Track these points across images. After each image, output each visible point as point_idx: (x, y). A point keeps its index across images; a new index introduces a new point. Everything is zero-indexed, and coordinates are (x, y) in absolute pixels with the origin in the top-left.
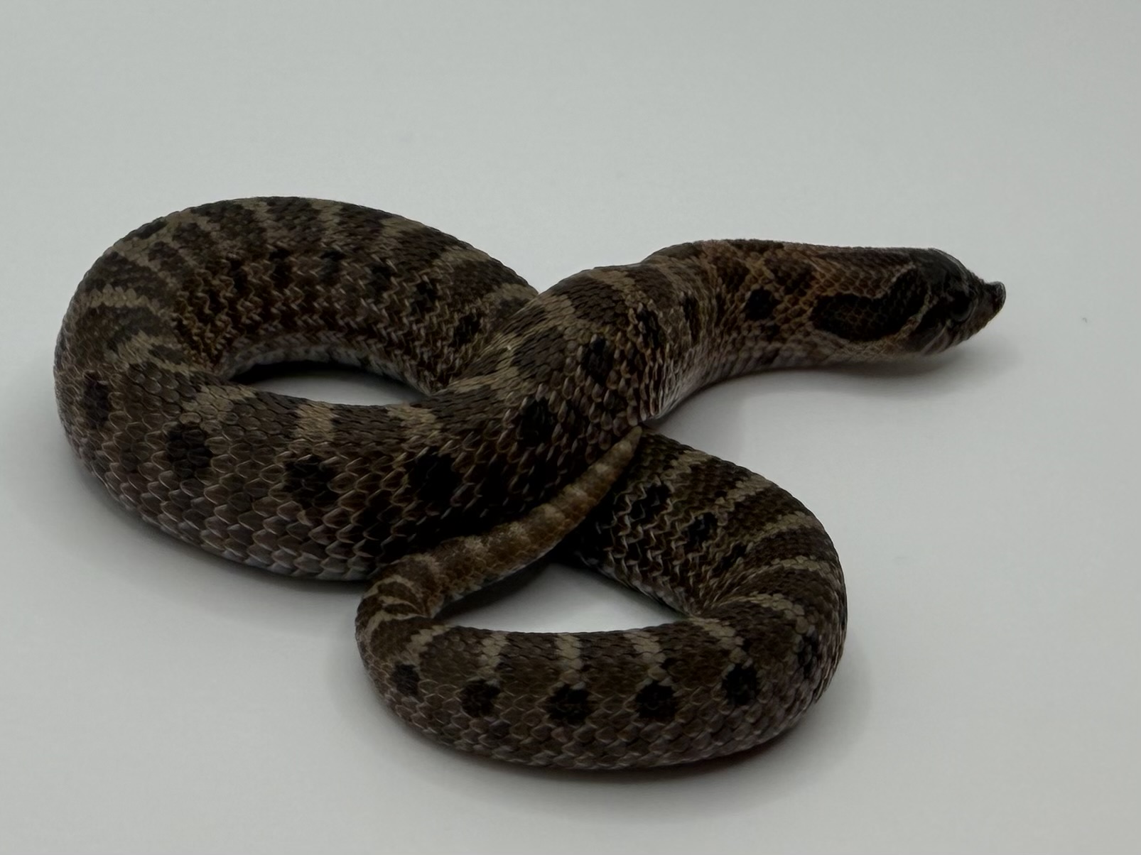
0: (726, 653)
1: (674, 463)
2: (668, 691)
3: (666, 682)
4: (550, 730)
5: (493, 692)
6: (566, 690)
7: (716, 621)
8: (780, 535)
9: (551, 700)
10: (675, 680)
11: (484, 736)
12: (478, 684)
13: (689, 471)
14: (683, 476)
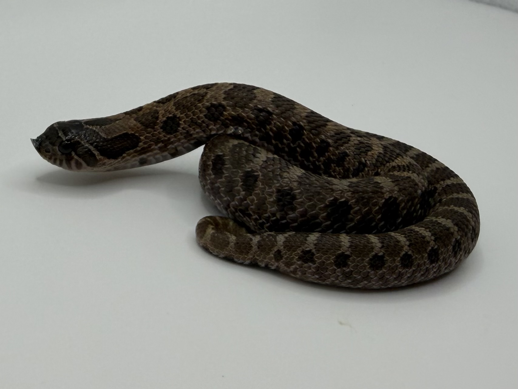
0: (428, 242)
1: (430, 165)
2: (410, 256)
3: (410, 253)
4: (369, 272)
5: (348, 257)
6: (376, 256)
7: (424, 229)
8: (458, 198)
9: (371, 260)
10: (413, 252)
11: (341, 276)
12: (341, 254)
13: (435, 169)
14: (432, 171)
